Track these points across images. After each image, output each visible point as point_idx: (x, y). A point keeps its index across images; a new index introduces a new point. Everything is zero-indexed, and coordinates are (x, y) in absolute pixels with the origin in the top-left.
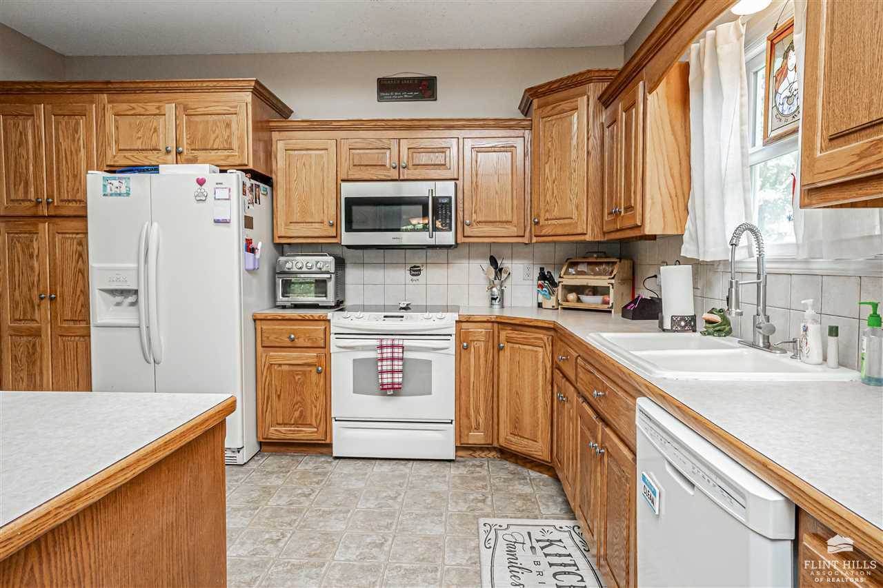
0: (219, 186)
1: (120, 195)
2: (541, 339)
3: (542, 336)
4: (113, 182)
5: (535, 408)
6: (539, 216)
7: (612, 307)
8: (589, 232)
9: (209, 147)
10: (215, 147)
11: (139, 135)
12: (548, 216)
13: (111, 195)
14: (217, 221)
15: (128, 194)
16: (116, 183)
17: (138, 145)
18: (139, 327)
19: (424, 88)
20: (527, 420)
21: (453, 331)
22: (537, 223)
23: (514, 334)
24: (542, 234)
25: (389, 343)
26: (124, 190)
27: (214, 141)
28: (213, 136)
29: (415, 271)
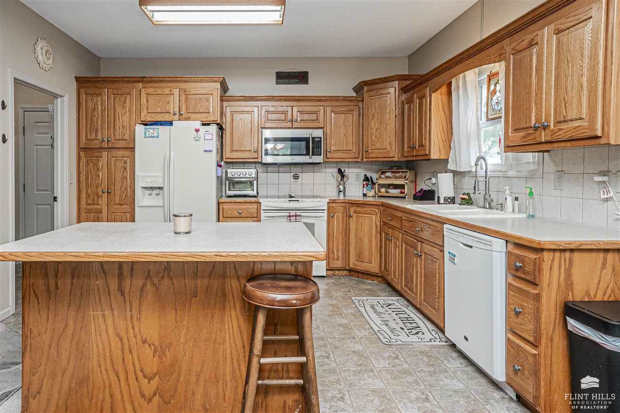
0: (207, 133)
1: (153, 137)
2: (374, 211)
3: (374, 209)
4: (150, 130)
5: (371, 246)
6: (368, 147)
7: (406, 195)
8: (396, 156)
9: (197, 112)
10: (200, 111)
11: (160, 105)
12: (373, 148)
13: (149, 137)
14: (205, 151)
15: (158, 137)
16: (151, 131)
17: (159, 110)
18: (164, 207)
19: (302, 78)
20: (366, 253)
21: (326, 208)
22: (367, 151)
23: (359, 209)
24: (370, 157)
25: (294, 214)
26: (155, 135)
27: (200, 108)
28: (199, 106)
29: (296, 177)
